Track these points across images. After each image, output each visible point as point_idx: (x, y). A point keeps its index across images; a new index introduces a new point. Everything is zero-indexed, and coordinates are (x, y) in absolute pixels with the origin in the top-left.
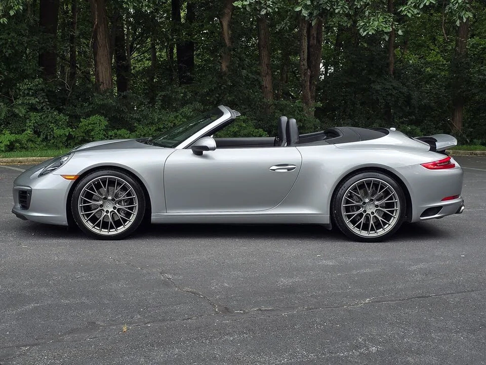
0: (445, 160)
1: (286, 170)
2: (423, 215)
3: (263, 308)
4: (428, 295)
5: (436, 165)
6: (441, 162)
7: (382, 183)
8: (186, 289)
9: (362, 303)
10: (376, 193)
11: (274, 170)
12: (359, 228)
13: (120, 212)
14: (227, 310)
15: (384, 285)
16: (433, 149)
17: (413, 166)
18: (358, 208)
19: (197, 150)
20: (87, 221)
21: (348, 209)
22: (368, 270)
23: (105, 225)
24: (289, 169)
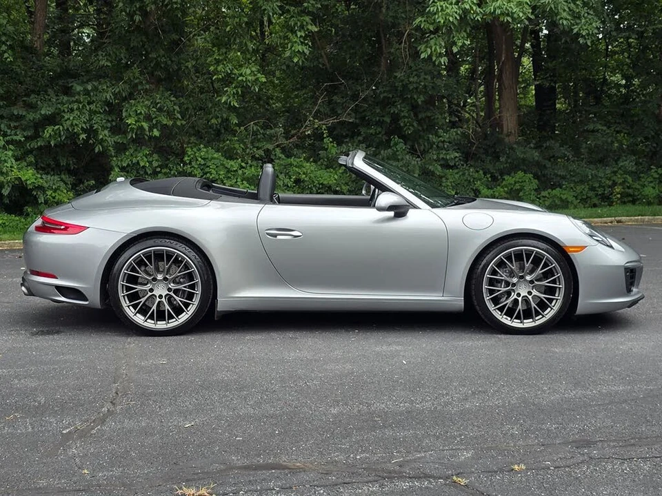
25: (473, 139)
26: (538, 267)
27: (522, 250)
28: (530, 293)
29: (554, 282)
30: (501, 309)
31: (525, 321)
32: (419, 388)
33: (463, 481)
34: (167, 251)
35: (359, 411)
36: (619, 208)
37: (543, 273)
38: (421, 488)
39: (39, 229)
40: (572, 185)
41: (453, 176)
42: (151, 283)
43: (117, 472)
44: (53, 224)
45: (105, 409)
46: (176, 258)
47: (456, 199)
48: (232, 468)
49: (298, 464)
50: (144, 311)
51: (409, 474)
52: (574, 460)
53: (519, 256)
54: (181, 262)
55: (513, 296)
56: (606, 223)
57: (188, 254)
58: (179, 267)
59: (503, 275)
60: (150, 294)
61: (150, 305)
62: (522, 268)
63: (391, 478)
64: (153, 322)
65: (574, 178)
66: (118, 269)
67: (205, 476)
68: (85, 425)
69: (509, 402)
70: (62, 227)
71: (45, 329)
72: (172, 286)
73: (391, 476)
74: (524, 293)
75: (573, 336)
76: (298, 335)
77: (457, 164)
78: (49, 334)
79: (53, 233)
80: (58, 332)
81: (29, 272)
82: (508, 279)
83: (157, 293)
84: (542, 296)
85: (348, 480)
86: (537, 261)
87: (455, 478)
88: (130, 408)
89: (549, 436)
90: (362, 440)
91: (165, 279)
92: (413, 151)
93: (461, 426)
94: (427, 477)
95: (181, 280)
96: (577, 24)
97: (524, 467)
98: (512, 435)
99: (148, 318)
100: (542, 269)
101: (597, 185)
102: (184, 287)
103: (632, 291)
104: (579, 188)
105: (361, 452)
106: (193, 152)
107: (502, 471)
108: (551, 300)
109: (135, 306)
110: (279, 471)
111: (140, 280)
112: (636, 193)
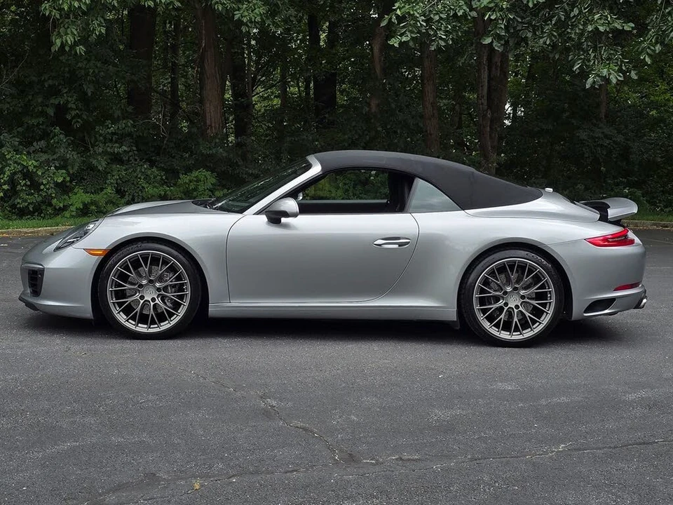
0: (621, 234)
1: (396, 246)
2: (587, 310)
3: (406, 456)
4: (652, 439)
5: (606, 241)
6: (614, 236)
7: (530, 265)
8: (295, 423)
9: (553, 451)
10: (522, 279)
11: (380, 245)
12: (498, 328)
13: (166, 301)
14: (351, 459)
15: (587, 422)
16: (604, 218)
17: (576, 242)
18: (497, 299)
19: (273, 216)
20: (119, 313)
21: (482, 301)
22: (564, 399)
23: (143, 319)
24: (401, 245)
25: (163, 131)
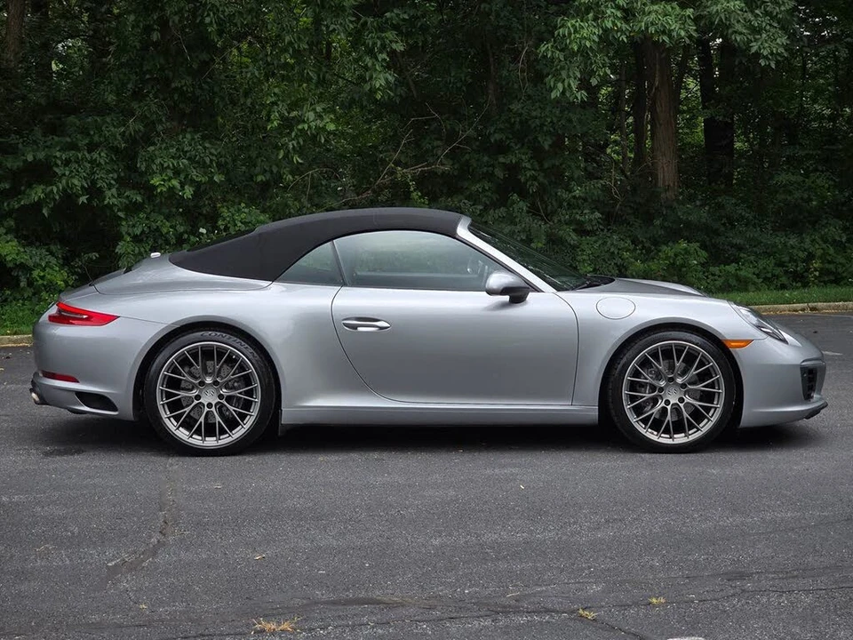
25: (616, 194)
26: (692, 366)
27: (670, 345)
28: (681, 400)
29: (712, 385)
30: (645, 421)
31: (675, 436)
32: (541, 516)
33: (591, 615)
34: (218, 347)
35: (466, 542)
36: (815, 291)
37: (697, 374)
38: (541, 623)
39: (52, 319)
40: (752, 258)
41: (590, 246)
42: (198, 388)
43: (180, 607)
44: (72, 313)
45: (154, 540)
46: (230, 356)
47: (588, 280)
48: (316, 603)
49: (396, 599)
50: (188, 424)
51: (527, 608)
52: (724, 593)
53: (667, 353)
54: (236, 361)
55: (661, 404)
56: (796, 311)
57: (244, 350)
58: (232, 367)
59: (647, 378)
60: (196, 402)
61: (196, 417)
62: (672, 368)
63: (506, 613)
64: (200, 438)
65: (755, 249)
66: (155, 370)
67: (286, 611)
68: (133, 557)
69: (651, 530)
70: (85, 317)
71: (62, 448)
72: (224, 391)
73: (506, 611)
74: (673, 400)
75: (736, 454)
76: (385, 455)
77: (595, 228)
78: (66, 454)
79: (72, 324)
80: (79, 452)
81: (41, 375)
82: (655, 382)
83: (204, 400)
84: (697, 403)
85: (454, 615)
86: (690, 358)
87: (581, 611)
88: (184, 539)
89: (695, 568)
90: (471, 573)
91: (215, 383)
92: (534, 211)
93: (591, 557)
94: (548, 611)
95: (236, 384)
96: (756, 40)
97: (663, 601)
98: (651, 567)
99: (195, 433)
100: (696, 369)
101: (787, 259)
102: (240, 393)
103: (812, 397)
104: (762, 263)
105: (469, 587)
106: (230, 214)
107: (636, 604)
108: (708, 409)
109: (177, 418)
110: (373, 606)
111: (183, 385)
112: (840, 270)
